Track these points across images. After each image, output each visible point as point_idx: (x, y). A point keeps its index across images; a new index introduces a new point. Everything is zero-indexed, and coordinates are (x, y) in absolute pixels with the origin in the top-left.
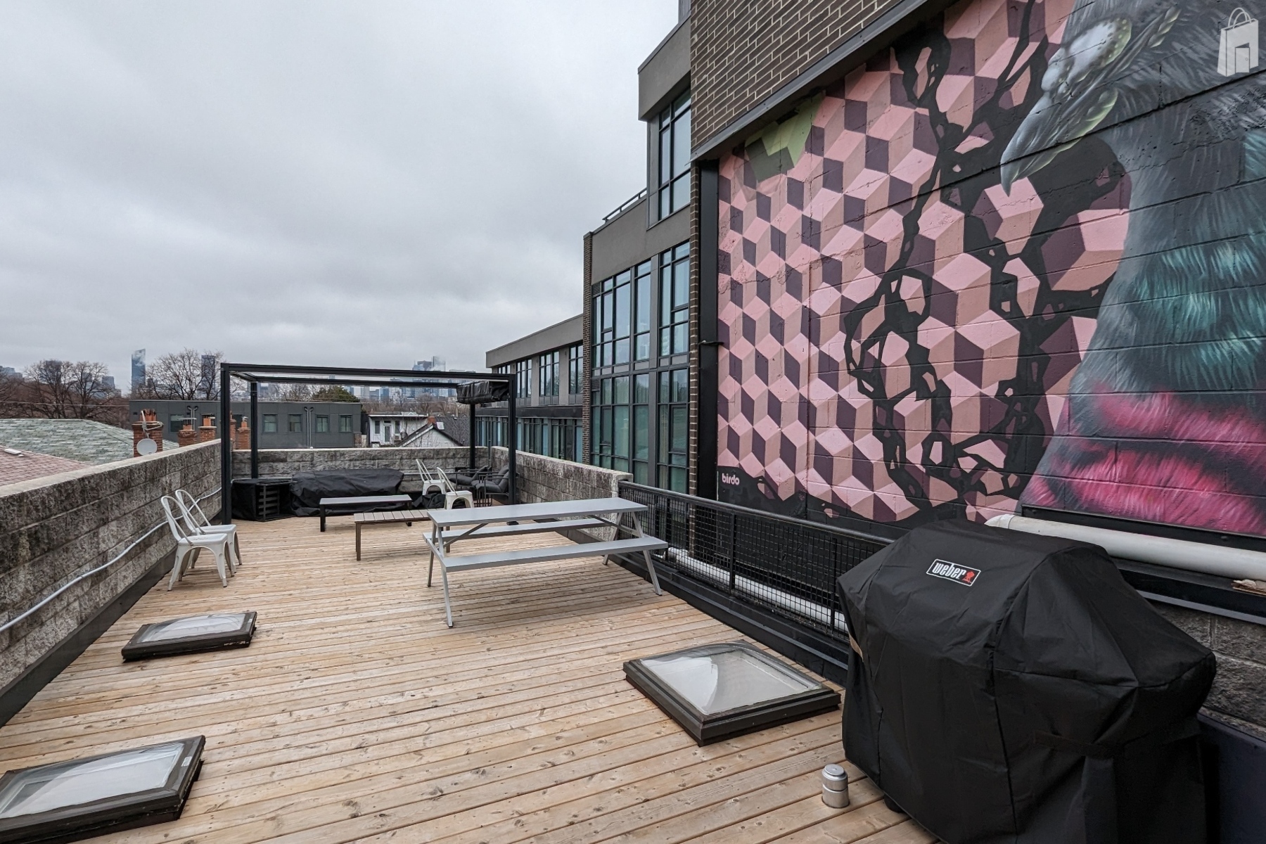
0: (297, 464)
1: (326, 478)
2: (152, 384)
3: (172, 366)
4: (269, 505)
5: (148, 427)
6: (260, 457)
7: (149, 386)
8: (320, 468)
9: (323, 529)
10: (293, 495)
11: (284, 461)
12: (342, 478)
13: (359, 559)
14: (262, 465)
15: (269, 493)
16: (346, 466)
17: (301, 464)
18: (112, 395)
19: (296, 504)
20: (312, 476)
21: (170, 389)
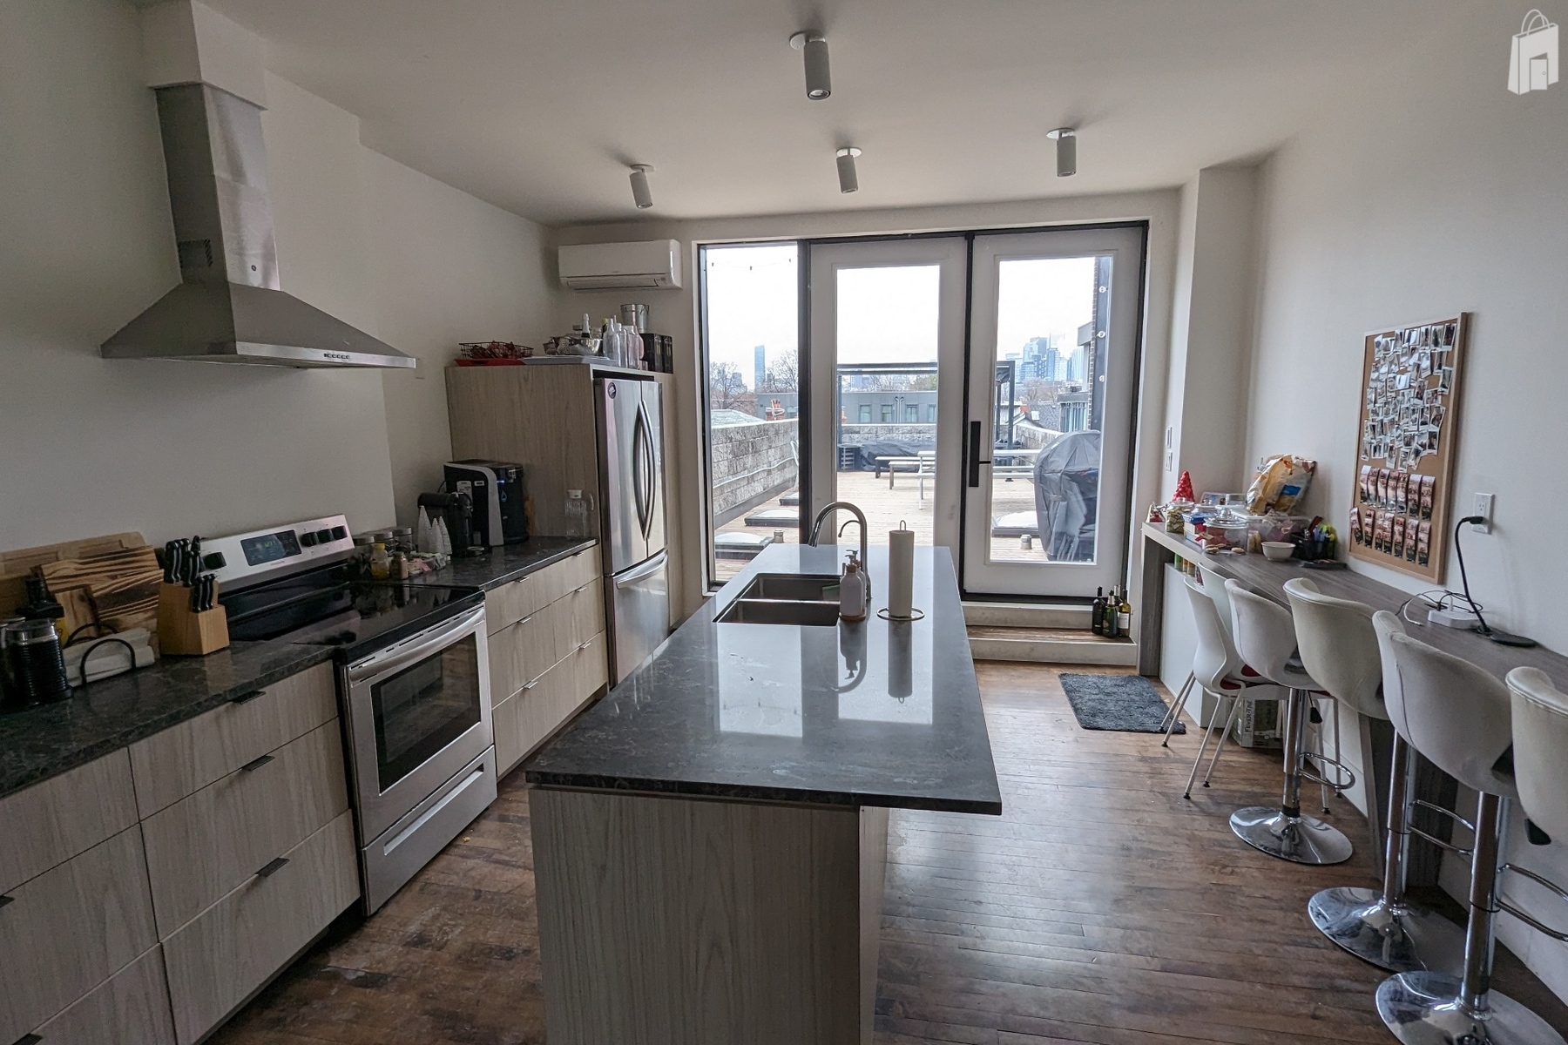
0: (867, 435)
1: (884, 445)
2: (771, 378)
3: (788, 360)
4: (848, 463)
5: (776, 413)
6: (843, 429)
7: (770, 380)
8: (882, 438)
9: (877, 477)
10: (862, 457)
11: (858, 433)
12: (895, 446)
13: (891, 488)
14: (844, 435)
15: (848, 454)
16: (900, 438)
17: (870, 435)
18: (742, 391)
19: (864, 463)
20: (875, 443)
21: (786, 383)
